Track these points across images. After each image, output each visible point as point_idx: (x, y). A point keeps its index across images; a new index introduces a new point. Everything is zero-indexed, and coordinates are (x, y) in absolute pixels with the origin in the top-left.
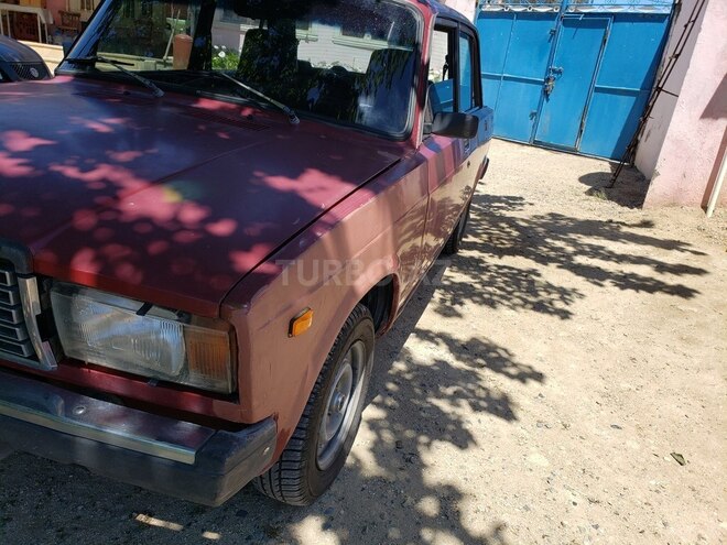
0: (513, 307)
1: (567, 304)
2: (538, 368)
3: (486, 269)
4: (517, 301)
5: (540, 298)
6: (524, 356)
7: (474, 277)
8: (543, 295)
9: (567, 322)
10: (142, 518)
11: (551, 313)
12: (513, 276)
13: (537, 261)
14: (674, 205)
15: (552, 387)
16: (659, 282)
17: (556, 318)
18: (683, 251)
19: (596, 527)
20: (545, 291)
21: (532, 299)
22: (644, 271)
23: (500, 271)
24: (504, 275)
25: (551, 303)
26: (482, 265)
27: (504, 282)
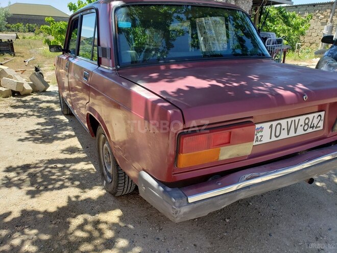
0: (41, 161)
1: (6, 177)
3: (72, 179)
4: (41, 165)
5: (26, 173)
7: (75, 170)
8: (24, 176)
9: (7, 165)
11: (18, 167)
12: (51, 181)
17: (15, 165)
20: (23, 180)
21: (32, 170)
23: (61, 183)
24: (57, 180)
25: (18, 174)
26: (77, 183)
27: (54, 174)
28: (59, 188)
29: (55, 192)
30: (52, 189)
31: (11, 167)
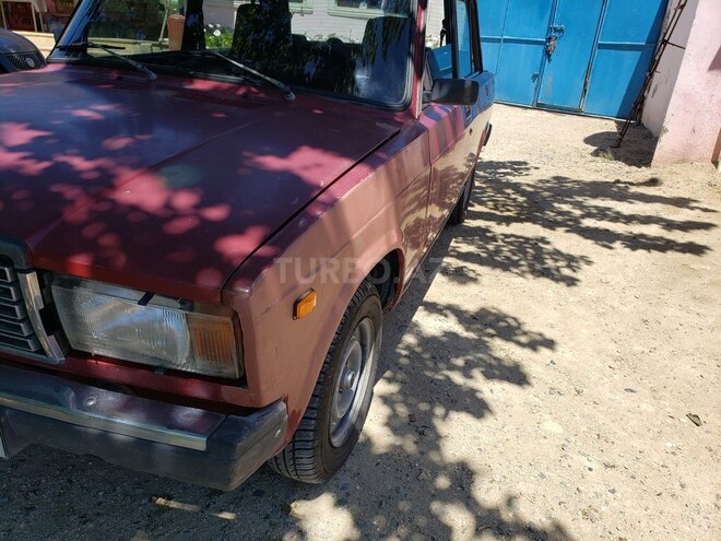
0: (522, 275)
1: (574, 271)
2: (549, 334)
3: (494, 239)
4: (524, 268)
5: (546, 266)
6: (534, 324)
7: (480, 247)
8: (550, 263)
10: (161, 501)
11: (557, 280)
13: (544, 226)
14: (683, 161)
15: (563, 354)
16: (669, 241)
18: (692, 208)
19: (613, 491)
20: (552, 258)
21: (538, 267)
22: (653, 230)
23: (507, 240)
24: (511, 244)
25: (558, 269)
26: (489, 235)
27: (510, 251)
28: (512, 236)
29: (518, 234)
30: (521, 237)
31: (569, 285)
